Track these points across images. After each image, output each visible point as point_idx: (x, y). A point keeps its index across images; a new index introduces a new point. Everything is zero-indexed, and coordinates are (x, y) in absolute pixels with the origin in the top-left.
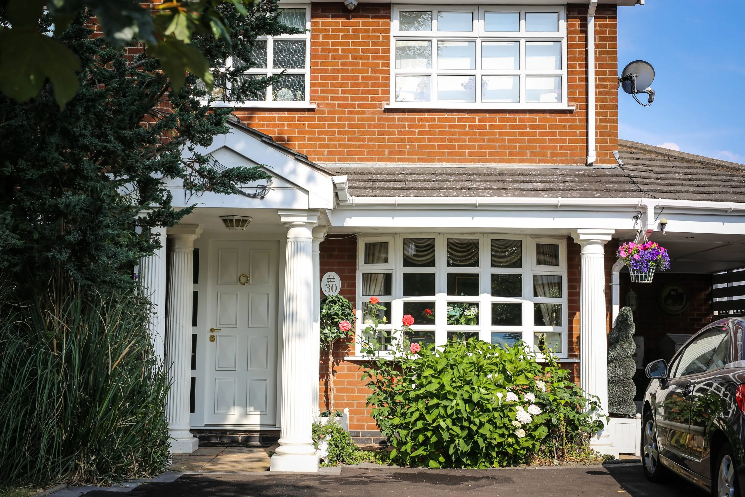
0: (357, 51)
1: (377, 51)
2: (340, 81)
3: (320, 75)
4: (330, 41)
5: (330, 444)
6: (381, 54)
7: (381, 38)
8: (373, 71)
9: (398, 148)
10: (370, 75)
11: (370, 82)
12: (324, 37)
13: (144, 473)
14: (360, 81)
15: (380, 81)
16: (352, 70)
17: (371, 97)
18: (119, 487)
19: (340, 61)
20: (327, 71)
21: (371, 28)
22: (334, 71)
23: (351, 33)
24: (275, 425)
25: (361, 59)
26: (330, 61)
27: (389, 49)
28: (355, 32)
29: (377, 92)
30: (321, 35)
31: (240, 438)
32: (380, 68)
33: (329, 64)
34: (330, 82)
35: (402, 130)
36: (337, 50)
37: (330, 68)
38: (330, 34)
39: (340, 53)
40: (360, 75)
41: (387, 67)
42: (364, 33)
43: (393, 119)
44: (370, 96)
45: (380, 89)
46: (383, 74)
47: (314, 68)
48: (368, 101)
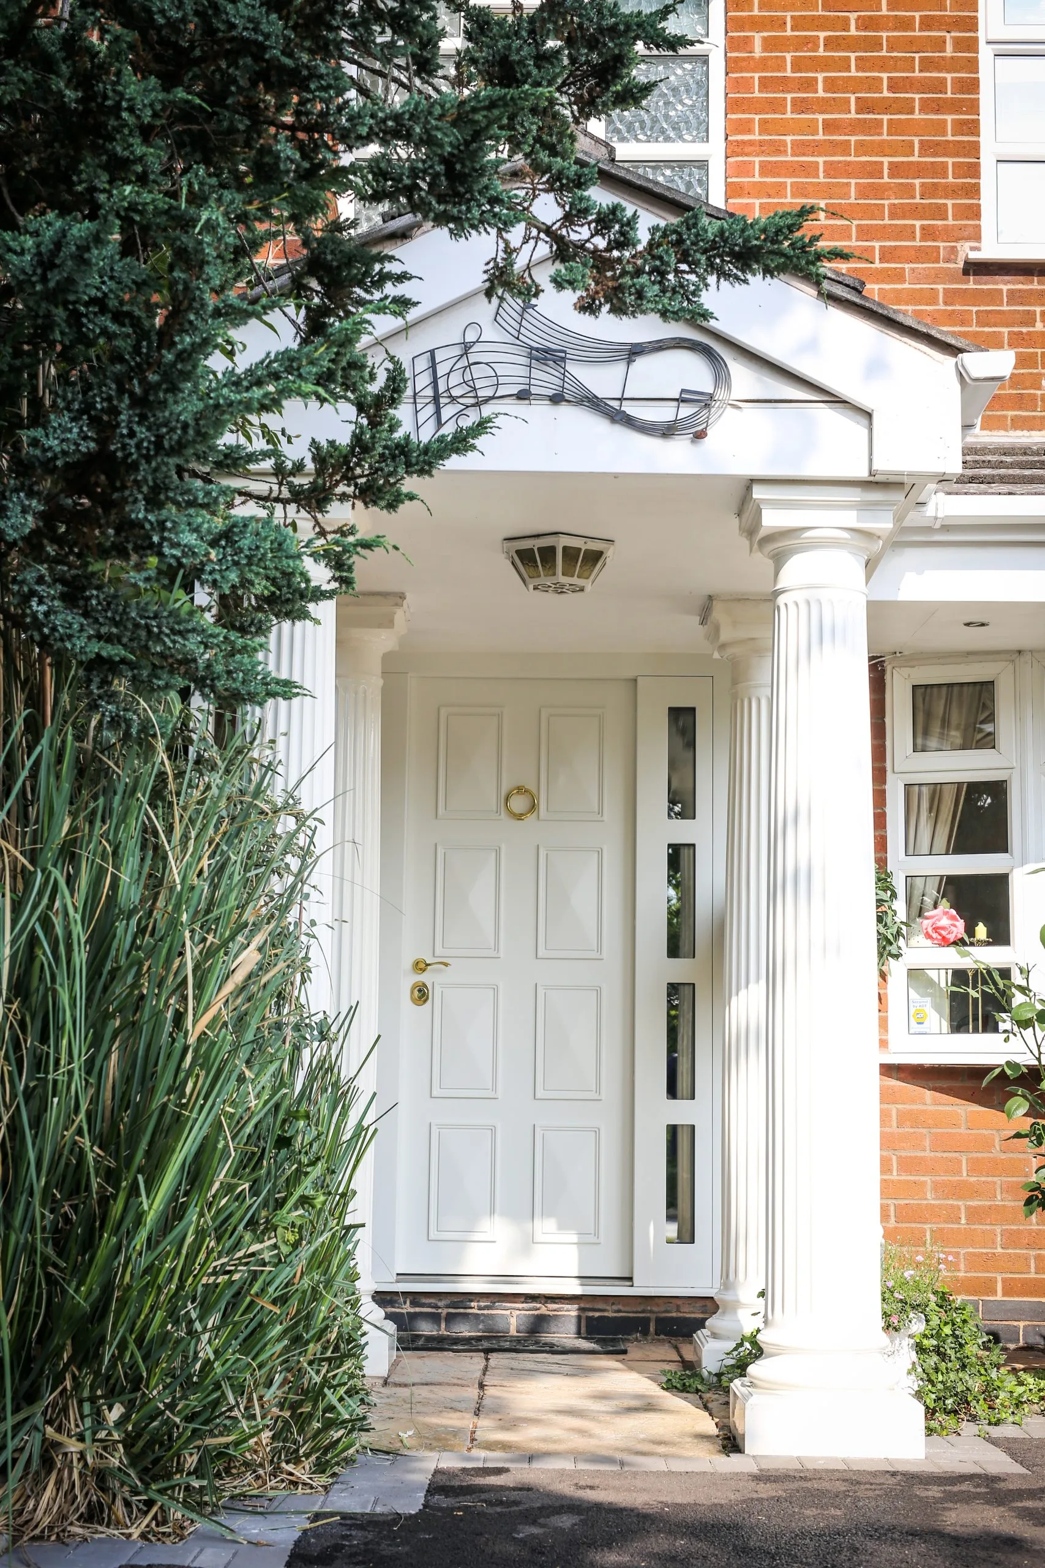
0: (874, 85)
1: (939, 86)
2: (822, 179)
3: (757, 160)
4: (789, 57)
5: (920, 1349)
6: (949, 95)
7: (949, 47)
8: (927, 148)
9: (1011, 387)
10: (915, 158)
11: (917, 182)
12: (769, 44)
13: (290, 1468)
14: (886, 179)
15: (951, 179)
16: (860, 144)
17: (923, 228)
18: (222, 1539)
19: (820, 117)
20: (778, 148)
21: (917, 15)
22: (801, 148)
23: (853, 31)
24: (630, 1279)
25: (886, 110)
26: (789, 115)
27: (977, 80)
28: (866, 29)
29: (940, 212)
30: (758, 38)
31: (513, 1321)
32: (950, 138)
33: (784, 128)
34: (789, 181)
35: (1024, 330)
36: (810, 85)
37: (789, 139)
38: (789, 33)
39: (821, 93)
40: (886, 160)
41: (973, 134)
42: (895, 29)
43: (993, 297)
44: (918, 224)
45: (950, 203)
46: (958, 155)
47: (739, 137)
48: (914, 239)
